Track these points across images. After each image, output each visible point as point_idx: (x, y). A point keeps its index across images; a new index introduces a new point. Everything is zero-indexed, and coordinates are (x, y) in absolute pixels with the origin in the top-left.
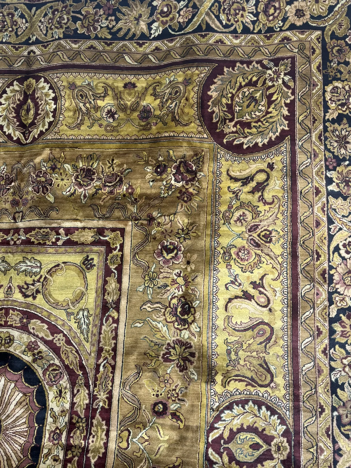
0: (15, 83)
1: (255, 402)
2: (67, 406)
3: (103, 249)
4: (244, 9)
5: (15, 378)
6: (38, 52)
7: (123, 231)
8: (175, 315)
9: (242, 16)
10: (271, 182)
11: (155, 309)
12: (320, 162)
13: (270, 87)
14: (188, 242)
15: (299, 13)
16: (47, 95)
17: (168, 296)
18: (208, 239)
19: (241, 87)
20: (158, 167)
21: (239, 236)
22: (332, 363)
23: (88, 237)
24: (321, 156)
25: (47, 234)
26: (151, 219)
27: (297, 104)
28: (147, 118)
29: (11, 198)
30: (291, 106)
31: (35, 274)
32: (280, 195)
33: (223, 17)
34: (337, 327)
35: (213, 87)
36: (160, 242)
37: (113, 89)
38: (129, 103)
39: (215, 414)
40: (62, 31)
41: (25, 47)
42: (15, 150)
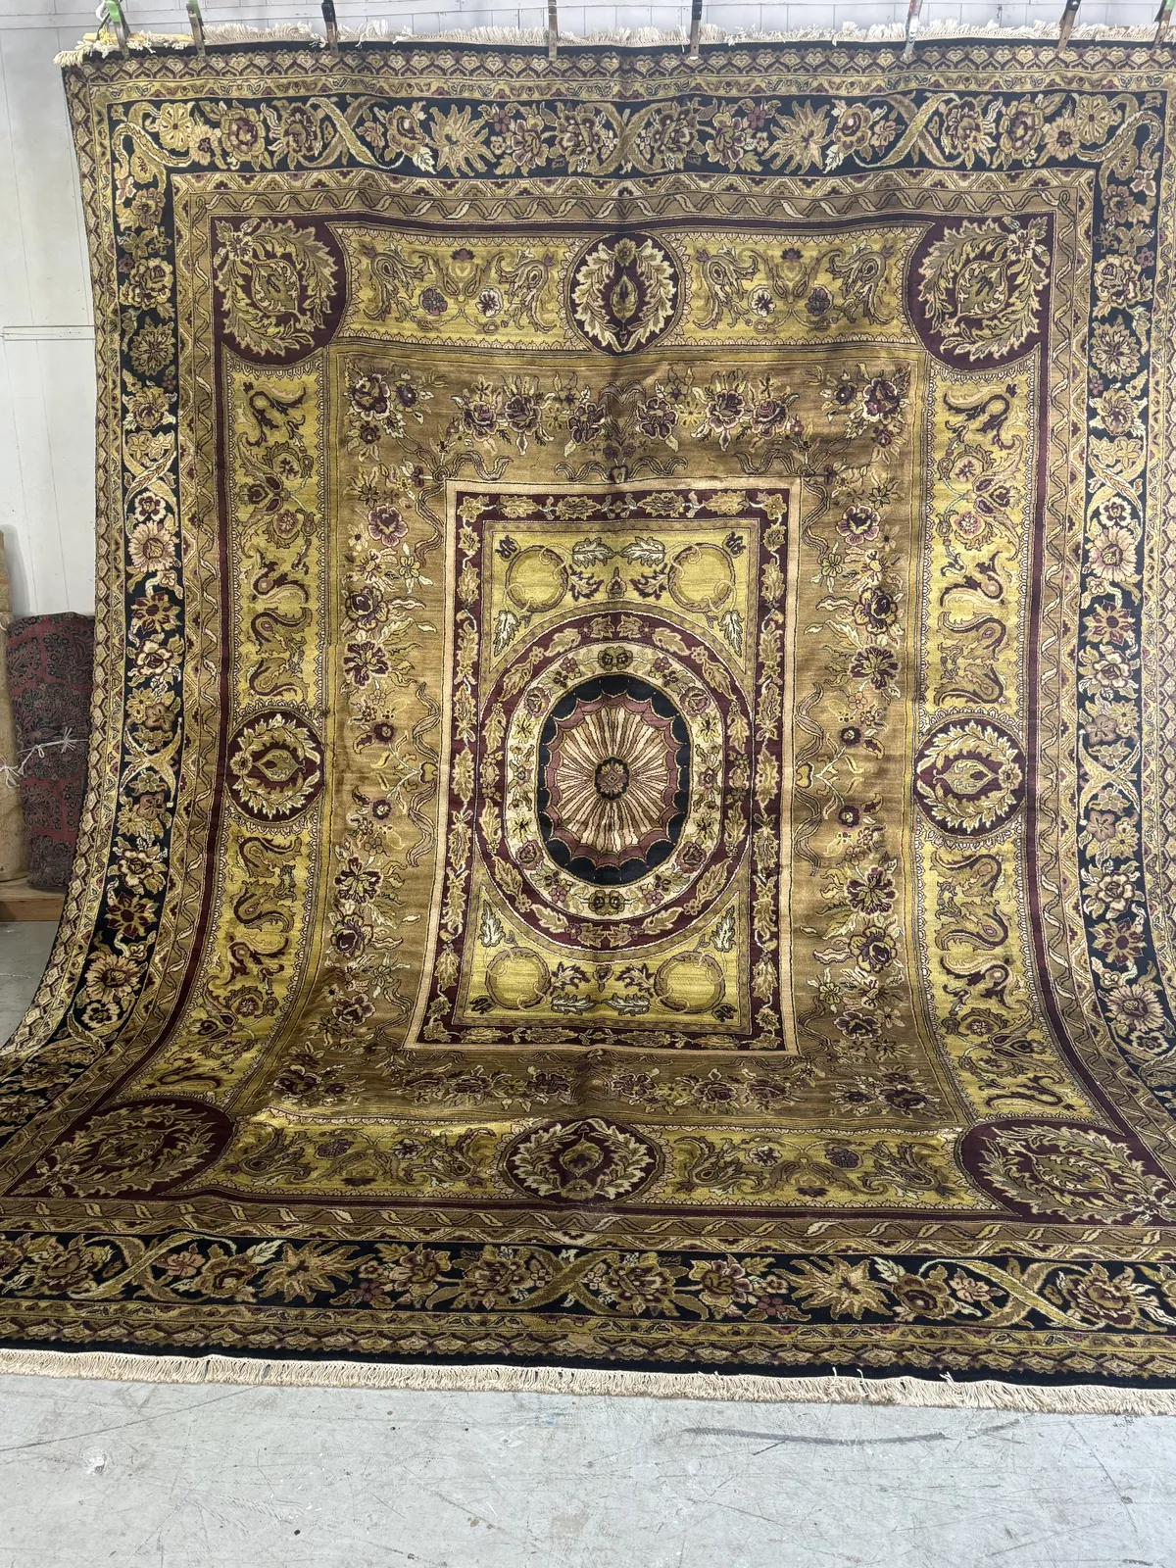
0: (601, 246)
1: (978, 722)
2: (720, 741)
3: (756, 522)
4: (978, 128)
5: (641, 708)
6: (637, 193)
7: (786, 493)
8: (869, 614)
9: (975, 140)
10: (1012, 415)
11: (839, 607)
12: (1080, 384)
13: (1013, 263)
14: (886, 507)
15: (1064, 138)
16: (659, 270)
17: (858, 588)
18: (916, 503)
19: (968, 261)
20: (842, 390)
21: (962, 497)
22: (1081, 670)
23: (733, 504)
24: (1083, 375)
25: (671, 501)
26: (830, 474)
27: (1053, 291)
28: (821, 309)
29: (603, 445)
30: (1044, 295)
31: (656, 562)
32: (1023, 435)
33: (945, 141)
34: (1090, 622)
35: (926, 261)
36: (846, 508)
37: (766, 261)
38: (791, 285)
39: (925, 739)
40: (681, 157)
41: (613, 181)
42: (606, 362)
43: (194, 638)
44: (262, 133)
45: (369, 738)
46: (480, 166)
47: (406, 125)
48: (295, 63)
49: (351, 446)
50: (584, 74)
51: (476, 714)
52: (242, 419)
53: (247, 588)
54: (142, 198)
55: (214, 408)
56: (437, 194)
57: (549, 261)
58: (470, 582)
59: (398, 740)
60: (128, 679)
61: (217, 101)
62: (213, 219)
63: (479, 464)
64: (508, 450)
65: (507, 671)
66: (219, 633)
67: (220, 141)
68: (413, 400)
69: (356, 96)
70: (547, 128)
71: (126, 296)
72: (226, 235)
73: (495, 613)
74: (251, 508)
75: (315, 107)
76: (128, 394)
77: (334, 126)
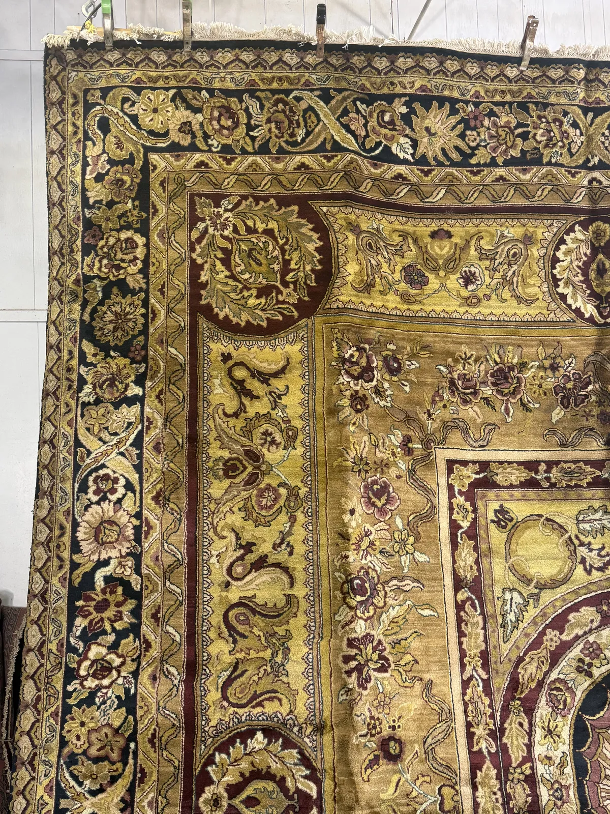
0: (577, 227)
6: (606, 182)
41: (583, 172)
42: (591, 332)
43: (151, 637)
44: (243, 119)
45: (376, 760)
46: (455, 156)
47: (387, 118)
48: (280, 60)
49: (342, 415)
50: (554, 81)
51: (492, 716)
52: (219, 390)
53: (218, 573)
54: (117, 172)
55: (187, 378)
56: (414, 180)
57: (528, 240)
58: (467, 557)
59: (408, 757)
60: (67, 695)
61: (199, 90)
62: (192, 196)
63: (465, 432)
64: (494, 418)
65: (520, 660)
66: (184, 630)
67: (201, 125)
68: (399, 370)
69: (340, 91)
70: (519, 125)
71: (91, 267)
72: (206, 210)
73: (498, 592)
74: (226, 483)
75: (298, 99)
76: (87, 365)
77: (317, 116)
